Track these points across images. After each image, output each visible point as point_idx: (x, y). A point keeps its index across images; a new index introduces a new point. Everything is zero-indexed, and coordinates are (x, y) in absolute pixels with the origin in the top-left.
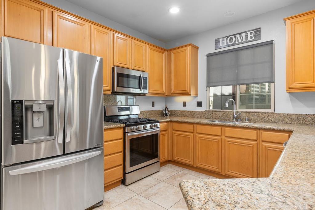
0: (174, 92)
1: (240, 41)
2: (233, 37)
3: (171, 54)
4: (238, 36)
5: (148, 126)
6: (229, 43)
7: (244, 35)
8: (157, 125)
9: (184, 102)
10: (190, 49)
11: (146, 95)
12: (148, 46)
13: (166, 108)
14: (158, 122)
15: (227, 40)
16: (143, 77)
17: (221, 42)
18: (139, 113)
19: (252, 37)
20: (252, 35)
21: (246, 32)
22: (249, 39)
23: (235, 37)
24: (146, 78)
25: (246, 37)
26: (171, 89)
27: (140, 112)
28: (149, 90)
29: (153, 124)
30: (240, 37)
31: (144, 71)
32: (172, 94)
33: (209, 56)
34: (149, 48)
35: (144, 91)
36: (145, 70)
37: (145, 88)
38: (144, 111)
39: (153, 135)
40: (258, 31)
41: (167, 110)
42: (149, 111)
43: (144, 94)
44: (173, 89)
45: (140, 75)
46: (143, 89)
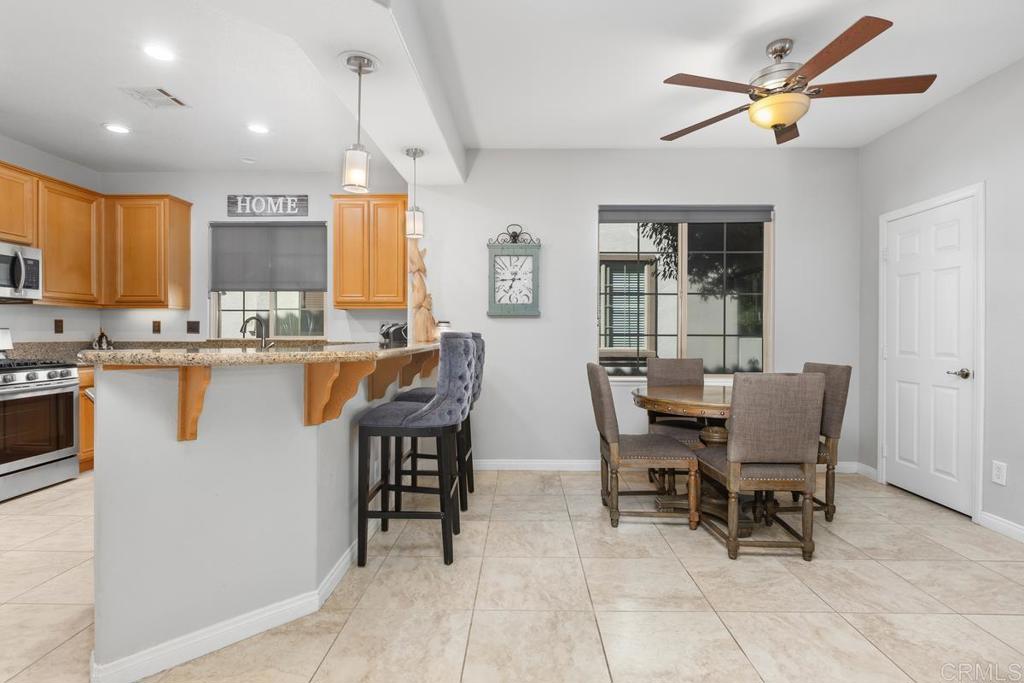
0: (125, 299)
1: (275, 210)
2: (262, 200)
3: (114, 206)
4: (270, 199)
5: (42, 375)
6: (255, 210)
7: (281, 200)
8: (68, 374)
9: (154, 323)
10: (167, 206)
11: (34, 302)
12: (40, 183)
13: (102, 335)
14: (74, 366)
15: (251, 203)
16: (25, 260)
17: (240, 204)
18: (11, 347)
19: (294, 209)
20: (294, 205)
21: (284, 196)
22: (289, 211)
23: (267, 202)
24: (36, 262)
25: (285, 204)
26: (116, 291)
27: (13, 344)
28: (45, 290)
29: (59, 371)
30: (275, 204)
31: (28, 245)
32: (117, 302)
33: (215, 226)
34: (46, 187)
35: (26, 294)
36: (30, 242)
37: (32, 284)
38: (27, 344)
39: (57, 395)
40: (302, 200)
41: (104, 340)
42: (44, 344)
43: (29, 301)
44: (120, 290)
45: (16, 254)
46: (24, 287)
